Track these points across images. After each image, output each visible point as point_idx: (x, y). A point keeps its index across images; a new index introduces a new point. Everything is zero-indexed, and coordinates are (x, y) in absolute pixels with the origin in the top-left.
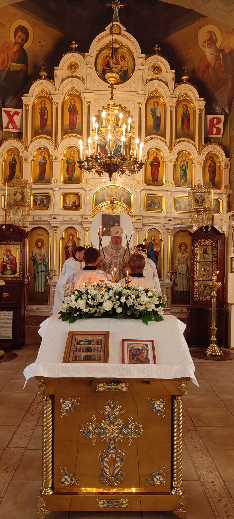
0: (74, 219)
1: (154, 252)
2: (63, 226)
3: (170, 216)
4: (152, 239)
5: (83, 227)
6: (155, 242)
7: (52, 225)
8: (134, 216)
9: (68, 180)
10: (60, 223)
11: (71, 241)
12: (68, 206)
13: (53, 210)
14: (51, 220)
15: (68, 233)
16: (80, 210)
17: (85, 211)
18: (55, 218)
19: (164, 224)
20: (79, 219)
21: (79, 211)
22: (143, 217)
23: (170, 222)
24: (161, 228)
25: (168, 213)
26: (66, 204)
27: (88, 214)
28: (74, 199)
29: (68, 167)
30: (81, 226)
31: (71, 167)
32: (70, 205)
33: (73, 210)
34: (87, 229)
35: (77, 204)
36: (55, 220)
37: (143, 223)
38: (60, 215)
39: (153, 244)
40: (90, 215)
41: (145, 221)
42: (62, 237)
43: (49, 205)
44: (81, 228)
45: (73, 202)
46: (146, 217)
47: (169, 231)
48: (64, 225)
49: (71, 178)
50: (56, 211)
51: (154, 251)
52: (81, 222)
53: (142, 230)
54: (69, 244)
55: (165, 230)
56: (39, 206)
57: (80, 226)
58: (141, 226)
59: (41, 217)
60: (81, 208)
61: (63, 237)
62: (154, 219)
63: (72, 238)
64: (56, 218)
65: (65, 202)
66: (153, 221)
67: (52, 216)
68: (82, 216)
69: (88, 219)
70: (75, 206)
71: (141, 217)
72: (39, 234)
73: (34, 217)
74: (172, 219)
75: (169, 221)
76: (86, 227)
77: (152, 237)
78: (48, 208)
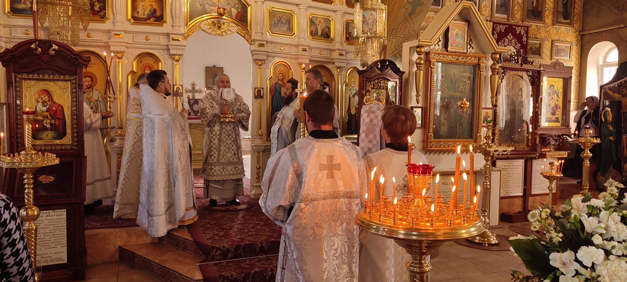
0: (153, 39)
2: (132, 51)
3: (304, 44)
4: (280, 78)
5: (170, 55)
6: (283, 83)
7: (112, 48)
8: (254, 41)
10: (128, 45)
12: (141, 17)
13: (114, 23)
14: (111, 40)
15: (143, 63)
16: (164, 25)
17: (172, 26)
18: (117, 36)
19: (296, 55)
20: (163, 41)
21: (162, 26)
22: (267, 42)
23: (304, 53)
24: (292, 62)
26: (138, 13)
27: (178, 32)
28: (152, 5)
30: (166, 52)
32: (144, 15)
33: (151, 24)
34: (177, 57)
35: (158, 14)
37: (268, 52)
38: (126, 32)
39: (280, 85)
40: (183, 35)
41: (269, 48)
42: (131, 70)
43: (105, 13)
44: (167, 56)
45: (150, 11)
46: (271, 43)
47: (303, 67)
48: (135, 50)
50: (120, 24)
51: (282, 96)
52: (167, 46)
53: (265, 63)
57: (164, 52)
58: (264, 57)
59: (89, 33)
60: (165, 22)
61: (134, 70)
62: (282, 47)
64: (121, 36)
65: (136, 10)
66: (280, 51)
67: (113, 33)
68: (168, 35)
69: (178, 40)
70: (155, 17)
71: (265, 43)
74: (307, 48)
76: (175, 55)
77: (280, 75)
78: (102, 18)
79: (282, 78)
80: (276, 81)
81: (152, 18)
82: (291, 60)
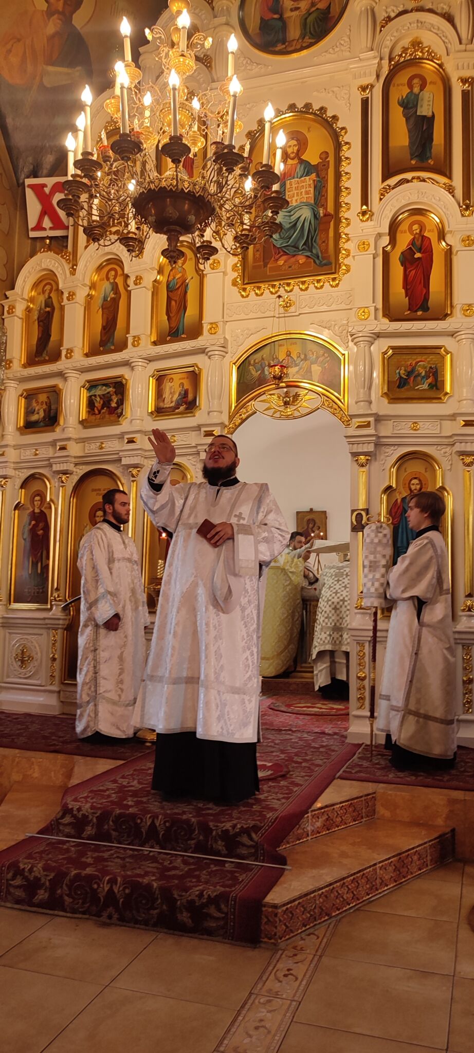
0: (181, 439)
3: (471, 411)
4: (413, 487)
7: (125, 461)
8: (351, 417)
9: (169, 336)
10: (147, 454)
13: (131, 421)
16: (197, 413)
17: (207, 414)
18: (131, 441)
20: (193, 440)
21: (194, 416)
22: (378, 418)
23: (469, 430)
25: (465, 402)
26: (164, 400)
27: (217, 421)
28: (182, 385)
29: (169, 299)
31: (177, 299)
32: (172, 402)
35: (190, 397)
36: (131, 446)
37: (379, 437)
38: (145, 433)
40: (223, 425)
41: (386, 430)
43: (123, 409)
45: (180, 394)
46: (387, 418)
47: (468, 460)
49: (178, 330)
52: (196, 446)
53: (374, 459)
55: (455, 457)
57: (195, 460)
58: (371, 448)
59: (102, 443)
60: (199, 408)
65: (162, 396)
66: (412, 432)
67: (126, 437)
68: (199, 428)
71: (371, 419)
72: (99, 490)
73: (86, 444)
75: (464, 426)
77: (412, 482)
78: (119, 417)
80: (405, 495)
81: (182, 405)
82: (439, 448)
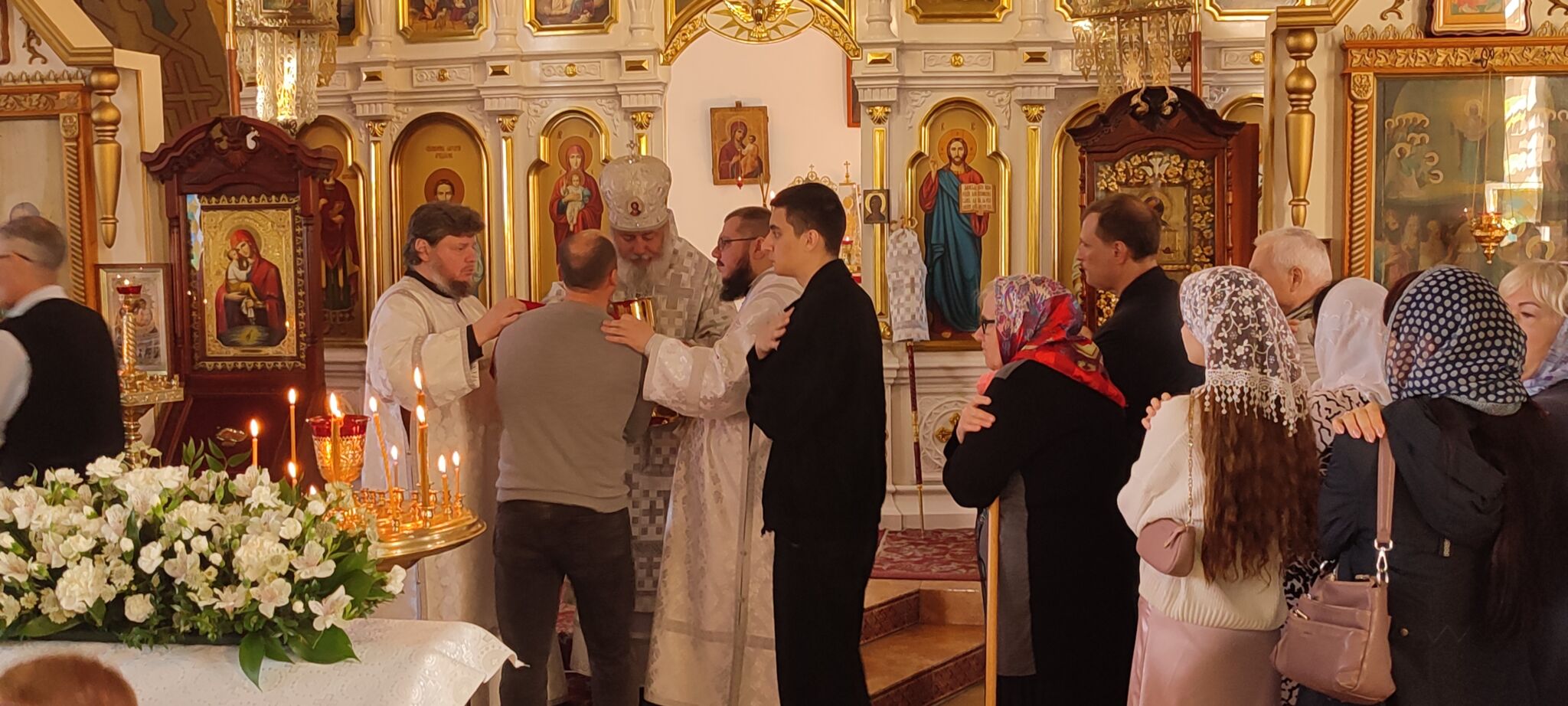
0: (586, 70)
1: (965, 214)
2: (538, 108)
3: (1038, 38)
4: (953, 154)
5: (626, 110)
6: (968, 169)
7: (489, 105)
8: (863, 46)
10: (526, 92)
11: (575, 178)
12: (558, 12)
13: (495, 36)
14: (487, 84)
15: (564, 137)
16: (612, 28)
17: (631, 31)
18: (499, 72)
19: (1009, 77)
20: (607, 72)
21: (606, 33)
22: (901, 48)
23: (1036, 68)
24: (996, 98)
25: (1030, 24)
27: (647, 46)
30: (615, 104)
32: (565, 6)
34: (641, 118)
35: (598, 1)
36: (499, 80)
37: (903, 78)
38: (521, 58)
39: (957, 176)
40: (657, 52)
41: (914, 66)
42: (534, 158)
43: (477, 14)
44: (619, 115)
46: (916, 47)
47: (1035, 111)
48: (546, 103)
50: (507, 38)
51: (963, 209)
52: (614, 86)
53: (897, 112)
54: (567, 191)
55: (1016, 107)
56: (434, 17)
57: (611, 106)
58: (892, 96)
59: (443, 71)
60: (614, 20)
61: (542, 158)
62: (957, 55)
63: (579, 160)
64: (506, 70)
66: (953, 68)
67: (489, 63)
68: (617, 55)
69: (645, 68)
70: (590, 10)
71: (893, 50)
72: (441, 148)
73: (415, 72)
74: (1048, 49)
75: (1029, 61)
76: (636, 111)
77: (953, 146)
78: (471, 26)
79: (961, 153)
80: (942, 165)
81: (583, 13)
82: (992, 93)
